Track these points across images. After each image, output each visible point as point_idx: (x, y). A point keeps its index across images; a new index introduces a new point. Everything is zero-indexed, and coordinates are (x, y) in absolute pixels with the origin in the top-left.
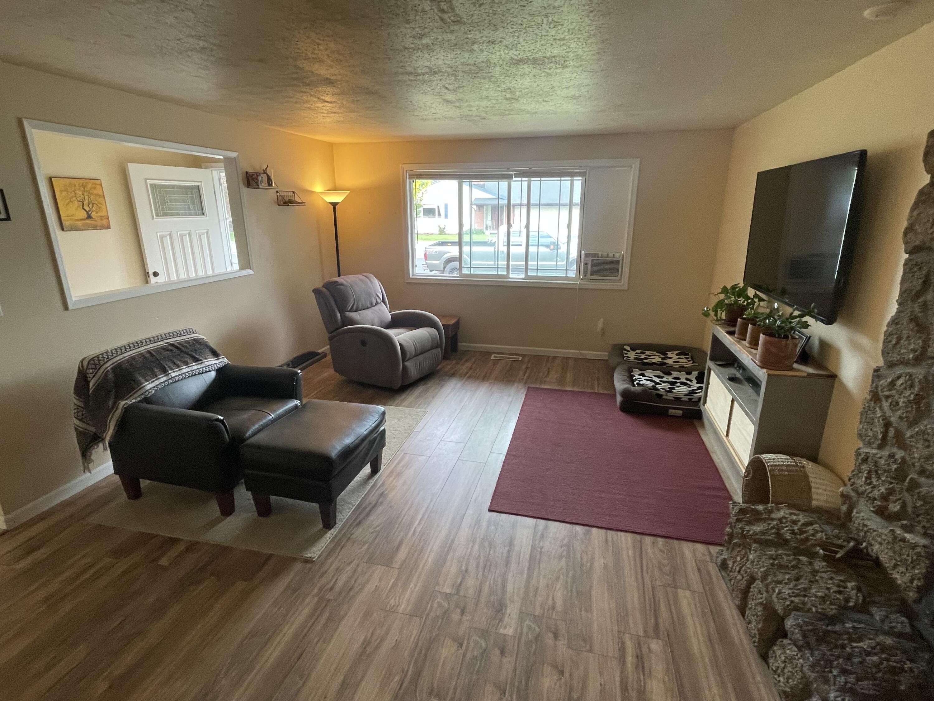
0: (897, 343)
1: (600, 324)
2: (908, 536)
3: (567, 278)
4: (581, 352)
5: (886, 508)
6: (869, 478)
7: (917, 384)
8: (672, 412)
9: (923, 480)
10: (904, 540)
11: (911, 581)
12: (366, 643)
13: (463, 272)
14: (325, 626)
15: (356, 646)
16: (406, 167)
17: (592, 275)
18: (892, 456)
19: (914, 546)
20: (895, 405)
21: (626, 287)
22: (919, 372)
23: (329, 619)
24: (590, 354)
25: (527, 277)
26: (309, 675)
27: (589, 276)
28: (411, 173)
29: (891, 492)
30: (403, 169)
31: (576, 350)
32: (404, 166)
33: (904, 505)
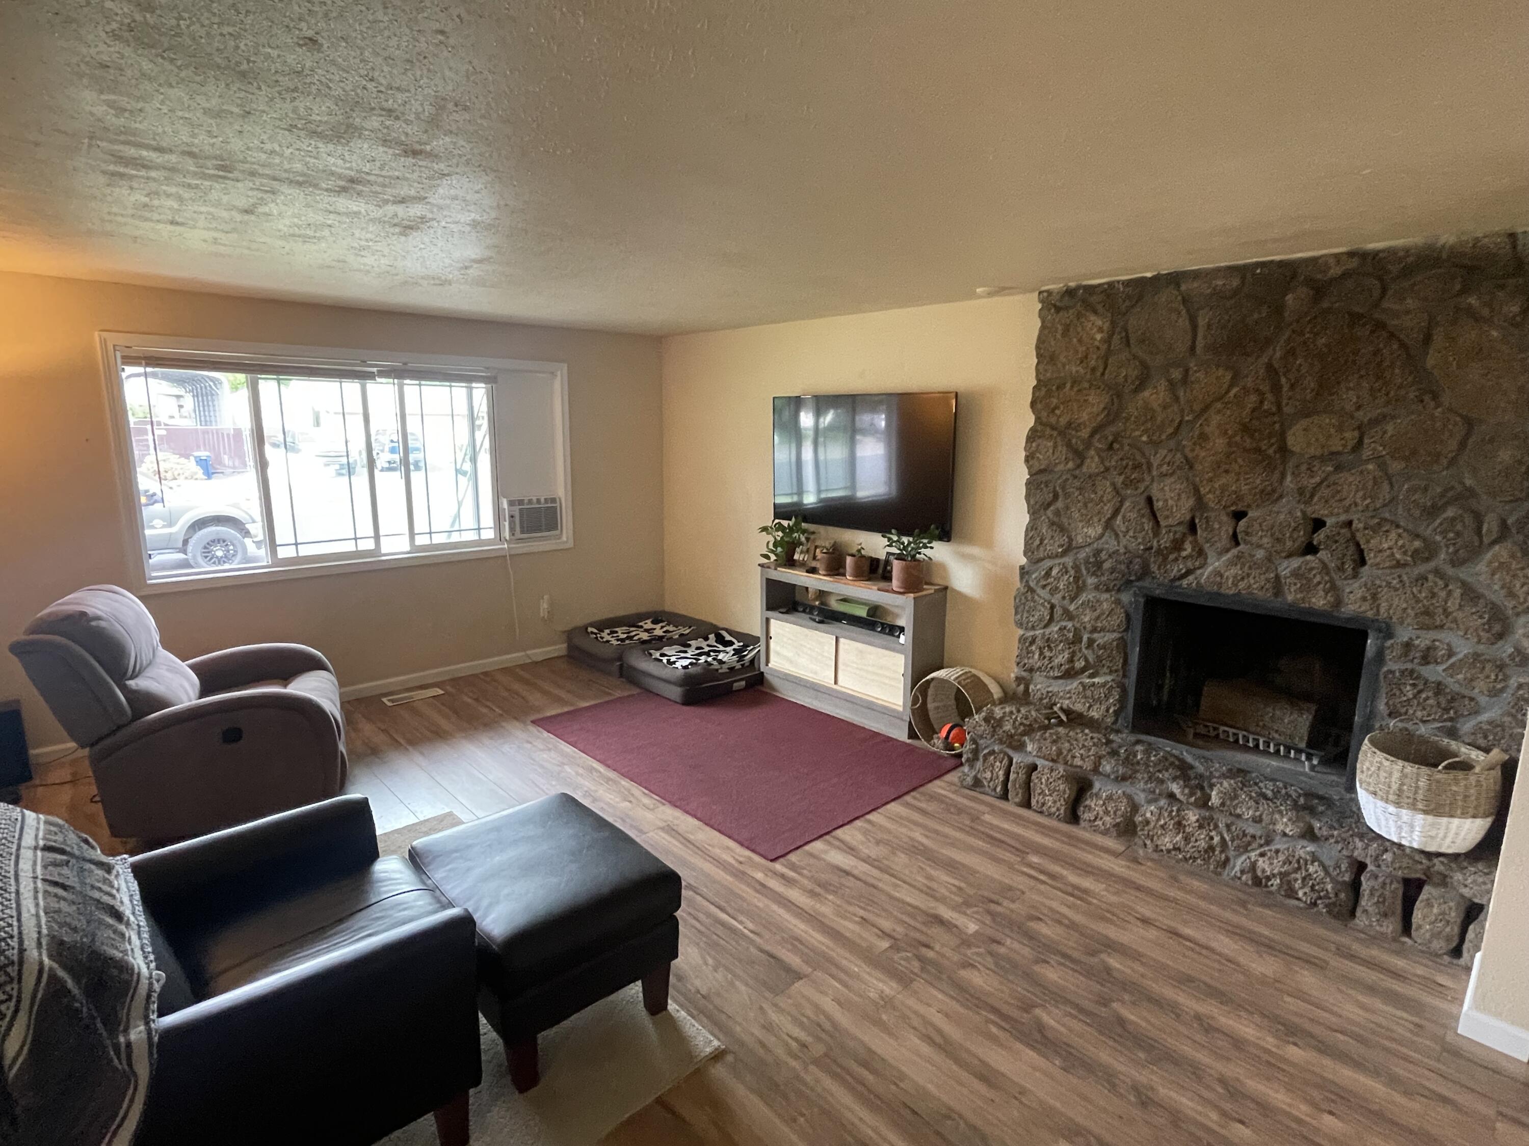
0: (1041, 543)
1: (545, 605)
2: (1096, 680)
3: (480, 542)
4: (529, 652)
5: (1073, 668)
6: (1041, 654)
7: (1070, 569)
8: (736, 686)
9: (1095, 635)
10: (1093, 684)
11: (1107, 711)
12: (928, 1039)
13: (280, 556)
14: (874, 1072)
15: (925, 1049)
16: (113, 339)
17: (522, 532)
18: (1061, 629)
19: (1104, 685)
20: (1054, 590)
21: (571, 544)
22: (1068, 560)
23: (865, 1065)
24: (538, 653)
25: (415, 548)
26: (950, 1109)
27: (518, 535)
28: (128, 352)
29: (1073, 654)
30: (104, 342)
31: (518, 651)
32: (105, 334)
33: (1086, 660)
